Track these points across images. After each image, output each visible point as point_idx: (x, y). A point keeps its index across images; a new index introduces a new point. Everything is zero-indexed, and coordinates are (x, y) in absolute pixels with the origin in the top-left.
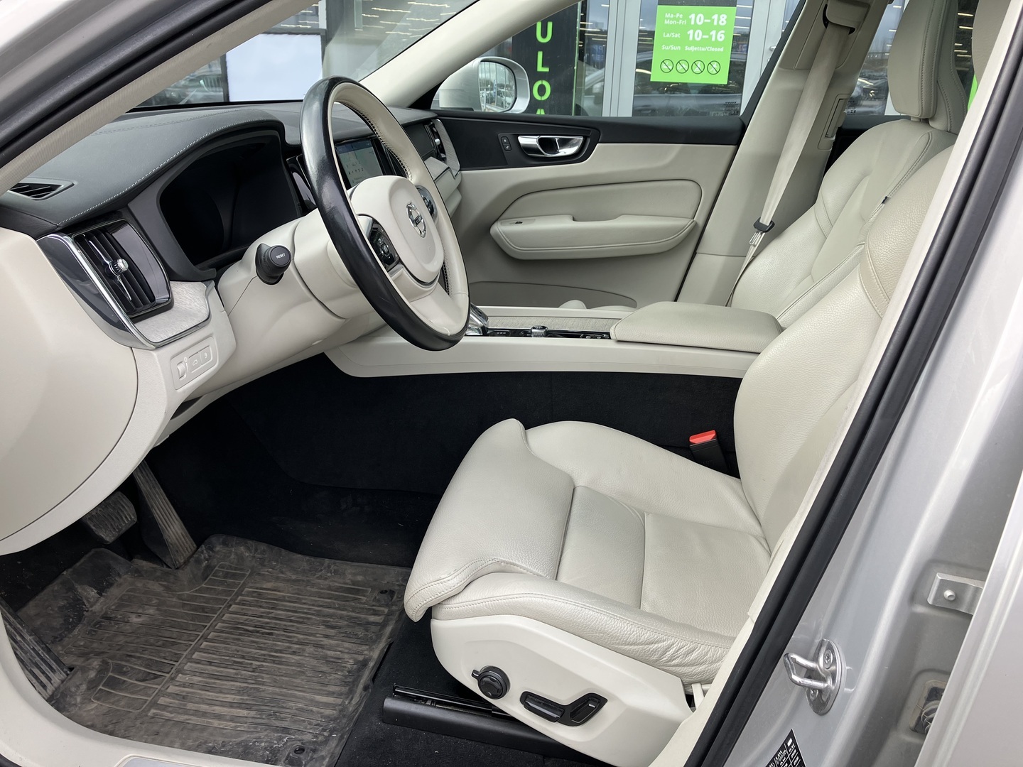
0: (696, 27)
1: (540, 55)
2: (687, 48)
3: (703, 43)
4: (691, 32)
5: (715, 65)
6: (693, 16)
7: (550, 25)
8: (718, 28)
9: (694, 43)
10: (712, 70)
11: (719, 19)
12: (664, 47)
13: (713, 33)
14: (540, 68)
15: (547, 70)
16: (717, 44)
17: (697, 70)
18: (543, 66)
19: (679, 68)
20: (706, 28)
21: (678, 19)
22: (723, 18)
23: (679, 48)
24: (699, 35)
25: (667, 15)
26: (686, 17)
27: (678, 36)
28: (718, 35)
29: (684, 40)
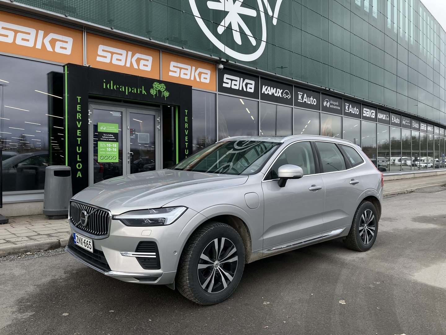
0: (109, 147)
1: (78, 156)
2: (107, 153)
3: (111, 151)
4: (107, 149)
5: (115, 157)
6: (108, 144)
7: (81, 147)
8: (114, 148)
9: (109, 151)
10: (114, 159)
11: (114, 145)
12: (101, 153)
13: (113, 149)
14: (78, 160)
15: (80, 160)
16: (114, 152)
17: (110, 159)
18: (79, 159)
19: (106, 158)
20: (112, 148)
21: (104, 145)
22: (115, 145)
23: (105, 153)
24: (110, 149)
25: (100, 144)
26: (106, 145)
27: (104, 149)
28: (115, 150)
29: (106, 151)
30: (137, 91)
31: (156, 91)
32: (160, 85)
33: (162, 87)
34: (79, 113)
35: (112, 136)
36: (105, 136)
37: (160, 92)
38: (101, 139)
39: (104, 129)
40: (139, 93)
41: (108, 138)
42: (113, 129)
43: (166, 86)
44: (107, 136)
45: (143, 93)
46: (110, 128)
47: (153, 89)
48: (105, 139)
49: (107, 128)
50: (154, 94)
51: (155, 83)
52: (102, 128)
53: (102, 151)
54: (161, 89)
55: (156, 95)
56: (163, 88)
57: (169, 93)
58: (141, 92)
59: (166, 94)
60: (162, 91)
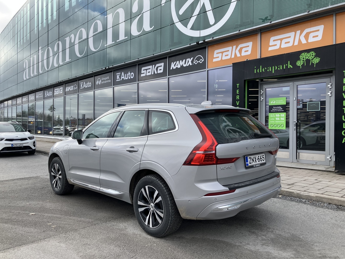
0: (277, 117)
2: (276, 122)
4: (276, 118)
5: (282, 125)
6: (276, 115)
8: (282, 117)
9: (277, 121)
10: (282, 126)
11: (282, 115)
12: (271, 122)
13: (281, 118)
16: (282, 121)
17: (278, 126)
19: (275, 126)
20: (280, 117)
21: (273, 116)
22: (283, 115)
23: (274, 122)
24: (278, 119)
25: (271, 115)
26: (275, 115)
27: (274, 119)
28: (283, 119)
29: (275, 120)
30: (283, 67)
31: (303, 62)
32: (308, 54)
33: (310, 56)
34: (237, 95)
35: (280, 108)
36: (274, 108)
37: (308, 61)
38: (271, 111)
39: (274, 103)
40: (284, 68)
41: (277, 110)
42: (282, 101)
43: (315, 52)
44: (276, 108)
45: (289, 67)
46: (279, 102)
47: (300, 61)
48: (275, 111)
49: (276, 102)
50: (301, 65)
51: (303, 54)
52: (272, 102)
53: (272, 120)
54: (310, 57)
55: (303, 65)
56: (312, 56)
57: (319, 59)
58: (287, 67)
59: (316, 60)
60: (311, 59)
